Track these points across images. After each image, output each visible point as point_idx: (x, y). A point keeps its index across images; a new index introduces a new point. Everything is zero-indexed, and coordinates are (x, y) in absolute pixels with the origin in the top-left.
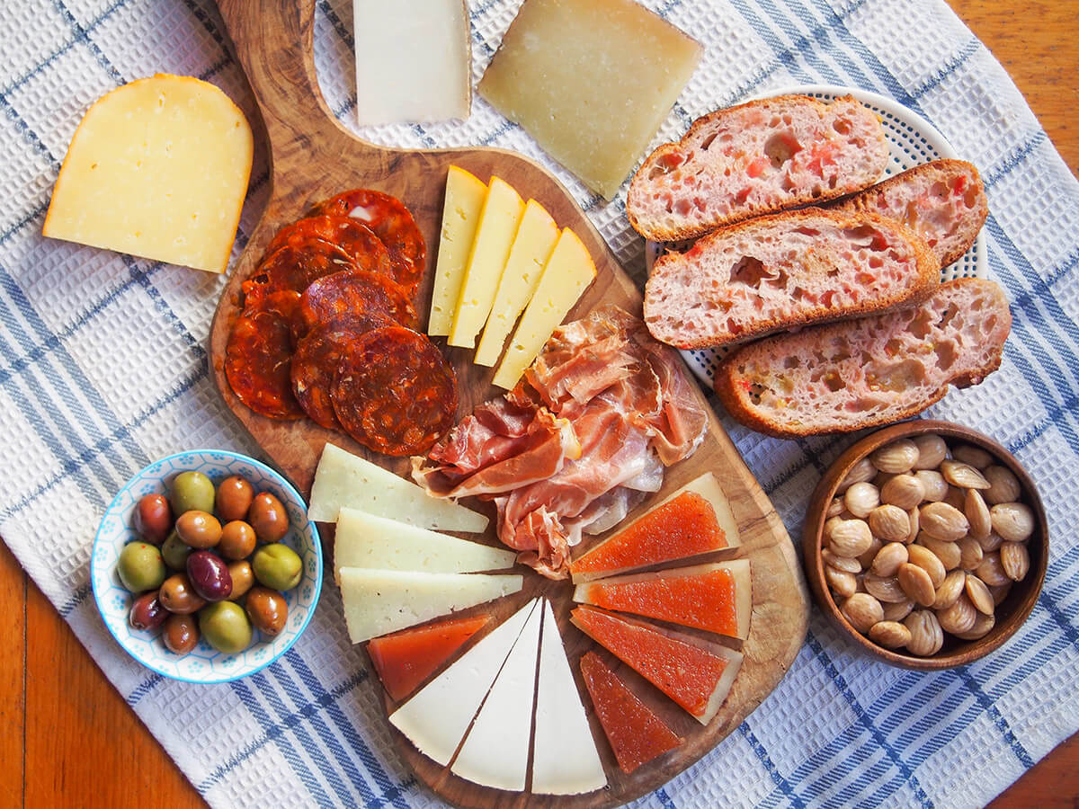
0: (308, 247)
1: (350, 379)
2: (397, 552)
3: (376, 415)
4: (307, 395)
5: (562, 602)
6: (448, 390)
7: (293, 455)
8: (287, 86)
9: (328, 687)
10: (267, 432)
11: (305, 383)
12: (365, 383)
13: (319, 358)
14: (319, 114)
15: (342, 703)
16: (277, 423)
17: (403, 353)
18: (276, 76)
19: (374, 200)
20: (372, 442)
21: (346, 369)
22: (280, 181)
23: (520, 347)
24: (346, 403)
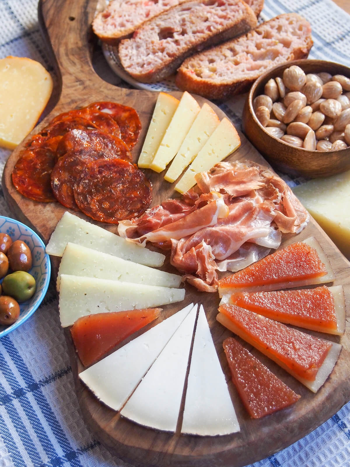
0: (74, 121)
1: (87, 181)
2: (101, 270)
3: (100, 202)
4: (60, 188)
5: (212, 309)
6: (147, 192)
7: (43, 220)
8: (76, 61)
9: (37, 377)
10: (30, 207)
11: (59, 180)
12: (96, 185)
13: (71, 168)
14: (91, 72)
15: (45, 390)
16: (37, 202)
17: (122, 173)
18: (71, 57)
19: (114, 106)
20: (94, 215)
21: (85, 175)
22: (64, 97)
23: (193, 171)
24: (82, 194)
